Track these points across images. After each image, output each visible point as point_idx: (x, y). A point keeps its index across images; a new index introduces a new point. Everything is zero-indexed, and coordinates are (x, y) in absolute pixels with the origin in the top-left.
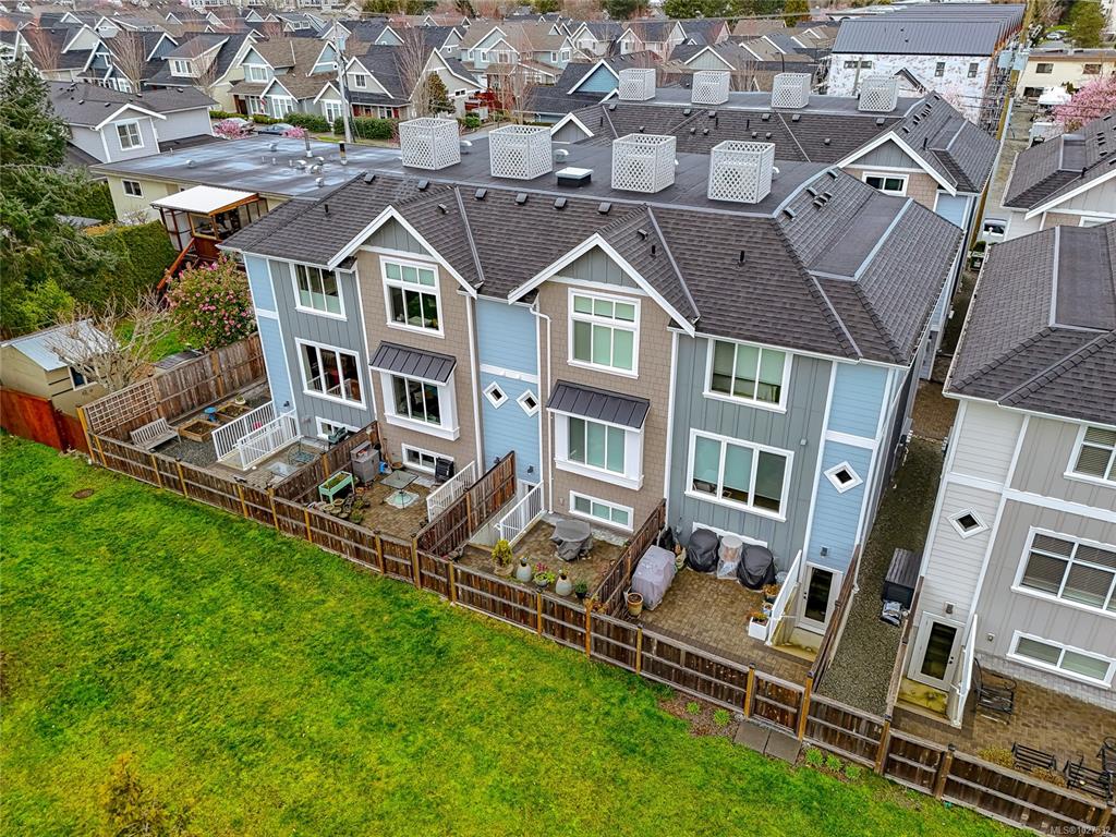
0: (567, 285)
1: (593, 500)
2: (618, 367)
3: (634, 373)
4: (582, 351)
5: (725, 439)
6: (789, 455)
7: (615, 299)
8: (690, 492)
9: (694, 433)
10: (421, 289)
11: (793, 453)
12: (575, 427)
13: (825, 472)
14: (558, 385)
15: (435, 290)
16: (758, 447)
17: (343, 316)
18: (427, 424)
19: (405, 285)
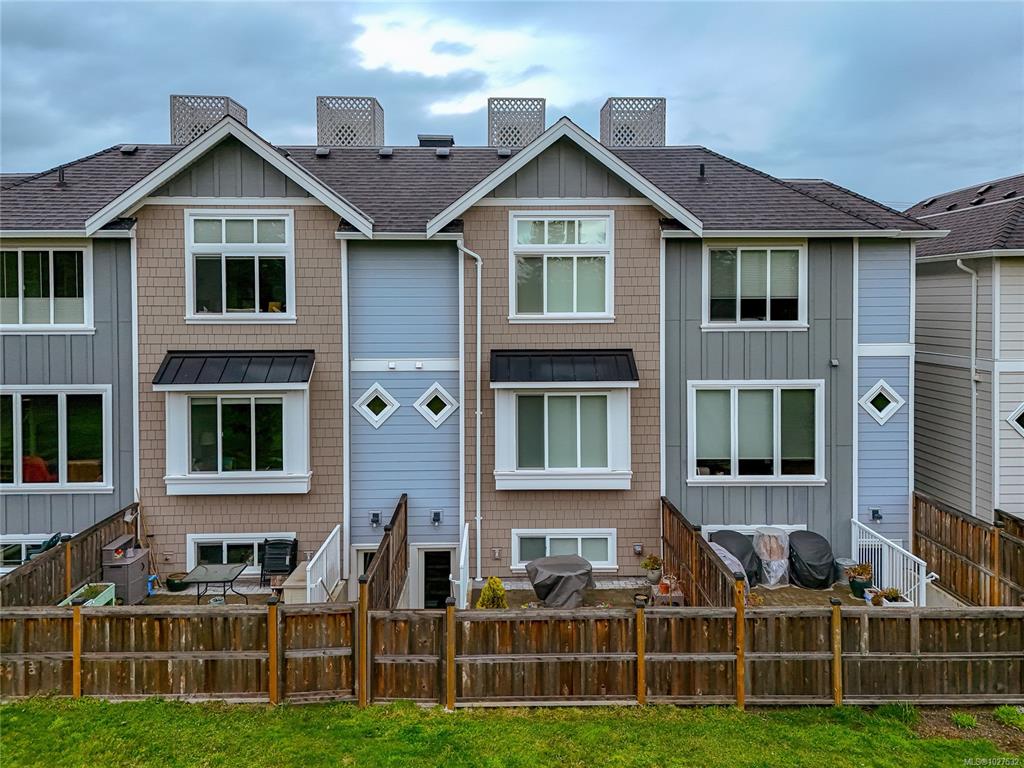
0: (506, 209)
3: (609, 313)
4: (530, 297)
5: (734, 385)
6: (819, 385)
7: (578, 216)
8: (694, 478)
9: (693, 385)
10: (255, 249)
11: (823, 380)
13: (862, 401)
14: (498, 356)
15: (285, 248)
16: (778, 385)
17: (88, 325)
18: (253, 473)
19: (227, 249)
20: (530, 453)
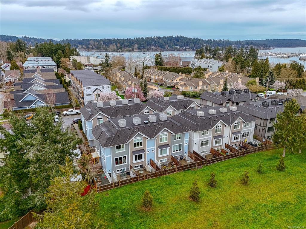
1: (162, 159)
2: (165, 142)
3: (167, 141)
4: (161, 141)
5: (176, 145)
6: (182, 144)
7: (165, 134)
8: (173, 152)
9: (173, 145)
10: (139, 141)
12: (161, 150)
13: (185, 144)
14: (158, 146)
15: (142, 141)
16: (179, 144)
17: (125, 150)
18: (140, 160)
19: (137, 142)
20: (161, 154)
